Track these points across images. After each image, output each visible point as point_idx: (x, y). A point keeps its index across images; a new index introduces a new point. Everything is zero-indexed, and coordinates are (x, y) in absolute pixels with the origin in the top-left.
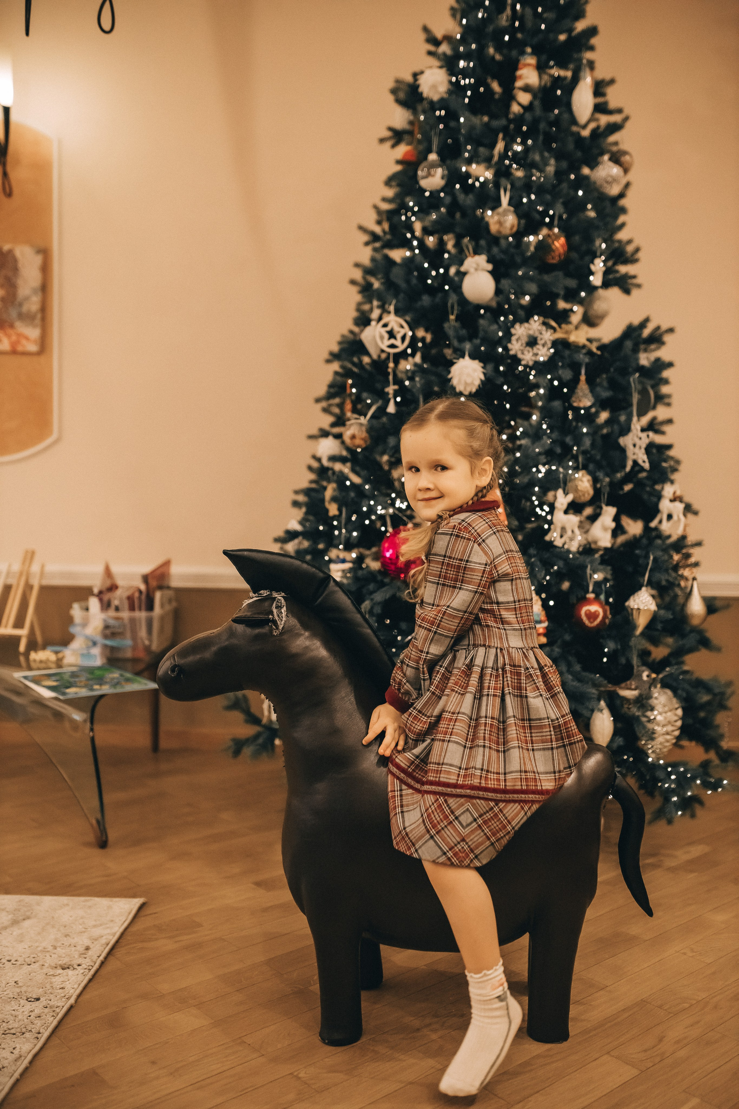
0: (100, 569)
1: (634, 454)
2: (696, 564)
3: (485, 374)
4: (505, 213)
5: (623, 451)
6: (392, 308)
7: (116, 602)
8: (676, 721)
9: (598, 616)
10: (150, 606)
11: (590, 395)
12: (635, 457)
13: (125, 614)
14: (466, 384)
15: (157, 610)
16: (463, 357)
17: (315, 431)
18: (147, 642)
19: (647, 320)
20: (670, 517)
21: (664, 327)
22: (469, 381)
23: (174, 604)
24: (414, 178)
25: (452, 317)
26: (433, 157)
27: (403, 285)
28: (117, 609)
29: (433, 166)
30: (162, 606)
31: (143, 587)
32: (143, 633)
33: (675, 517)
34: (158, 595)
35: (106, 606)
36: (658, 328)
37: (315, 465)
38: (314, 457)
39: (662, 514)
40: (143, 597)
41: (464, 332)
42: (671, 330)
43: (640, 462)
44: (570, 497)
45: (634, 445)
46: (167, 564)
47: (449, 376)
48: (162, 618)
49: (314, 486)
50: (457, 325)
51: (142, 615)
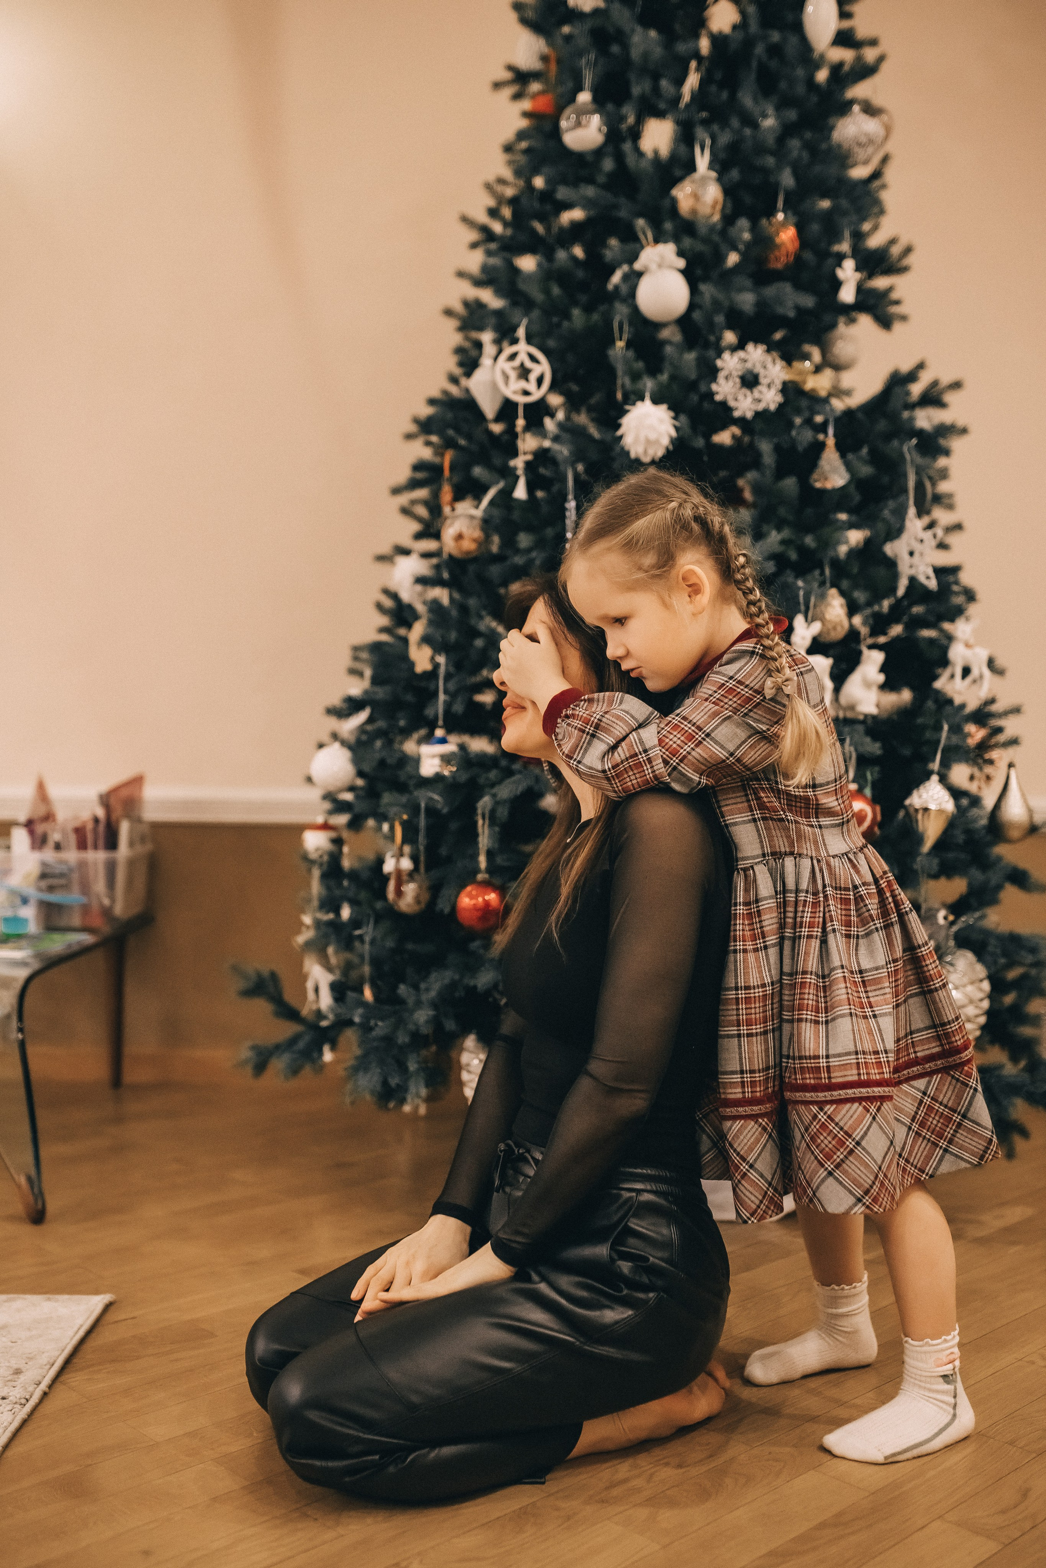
0: (26, 792)
1: (911, 567)
2: (1014, 742)
3: (677, 429)
4: (704, 180)
5: (891, 564)
6: (521, 332)
7: (56, 836)
8: (981, 1000)
9: (865, 817)
10: (112, 843)
11: (842, 469)
12: (912, 572)
13: (72, 856)
14: (648, 442)
15: (123, 850)
16: (642, 399)
17: (385, 548)
18: (106, 902)
19: (921, 366)
20: (966, 671)
21: (946, 379)
22: (653, 436)
23: (149, 847)
24: (555, 134)
25: (620, 344)
26: (584, 97)
27: (538, 296)
28: (58, 847)
29: (582, 112)
30: (131, 844)
31: (100, 813)
32: (100, 886)
33: (975, 672)
34: (124, 828)
35: (39, 842)
36: (935, 383)
37: (388, 603)
38: (386, 592)
39: (954, 665)
40: (101, 828)
41: (640, 365)
42: (957, 385)
43: (922, 579)
44: (816, 628)
45: (911, 554)
46: (137, 781)
47: (619, 433)
48: (131, 863)
49: (385, 638)
50: (630, 354)
51: (97, 857)
